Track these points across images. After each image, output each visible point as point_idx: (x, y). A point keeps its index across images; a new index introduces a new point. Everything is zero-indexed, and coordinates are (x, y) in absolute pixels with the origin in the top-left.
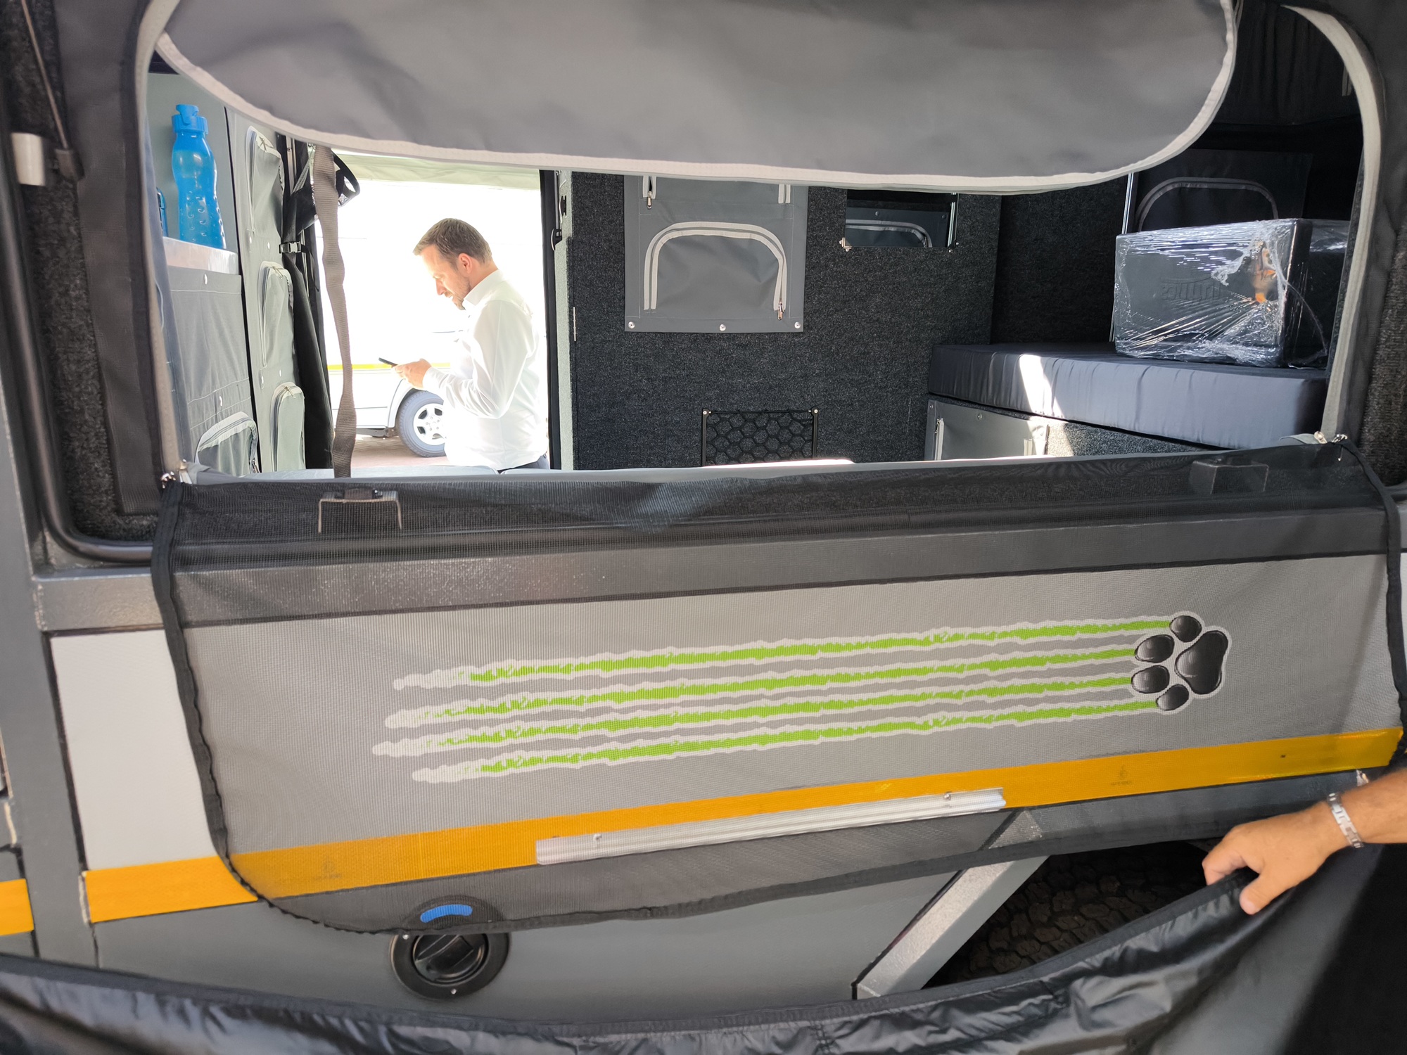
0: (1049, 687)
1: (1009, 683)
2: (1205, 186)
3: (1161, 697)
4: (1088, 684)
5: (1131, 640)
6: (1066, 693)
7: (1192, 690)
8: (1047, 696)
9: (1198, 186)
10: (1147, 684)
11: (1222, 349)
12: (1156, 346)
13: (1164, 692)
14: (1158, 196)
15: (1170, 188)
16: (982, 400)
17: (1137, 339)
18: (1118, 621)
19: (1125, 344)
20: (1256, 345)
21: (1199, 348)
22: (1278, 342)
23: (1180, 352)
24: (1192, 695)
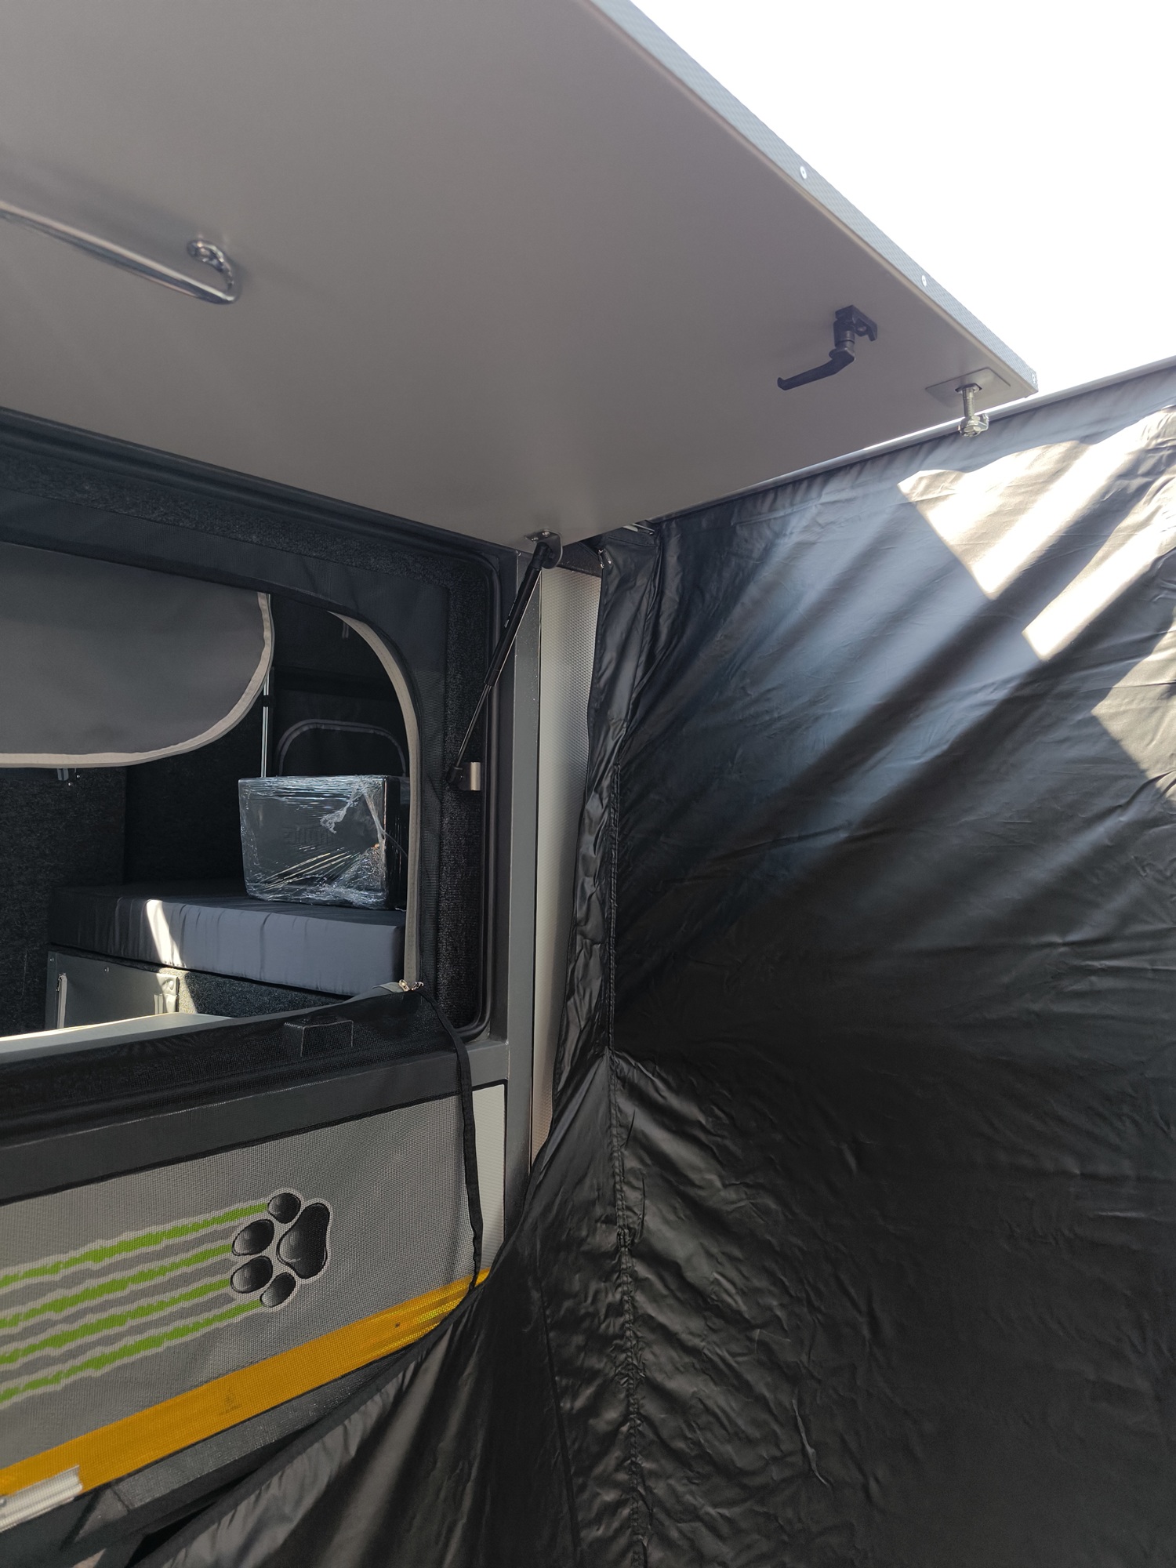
0: (134, 1315)
1: (81, 1322)
2: (338, 728)
3: (266, 1292)
4: (178, 1299)
5: (225, 1234)
6: (154, 1316)
7: (297, 1274)
8: (132, 1327)
9: (332, 728)
10: (246, 1281)
11: (340, 893)
12: (283, 888)
13: (268, 1285)
14: (295, 735)
15: (305, 729)
16: (109, 951)
17: (265, 882)
18: (208, 1216)
19: (255, 887)
20: (367, 889)
21: (320, 891)
22: (384, 887)
23: (305, 895)
24: (299, 1282)
